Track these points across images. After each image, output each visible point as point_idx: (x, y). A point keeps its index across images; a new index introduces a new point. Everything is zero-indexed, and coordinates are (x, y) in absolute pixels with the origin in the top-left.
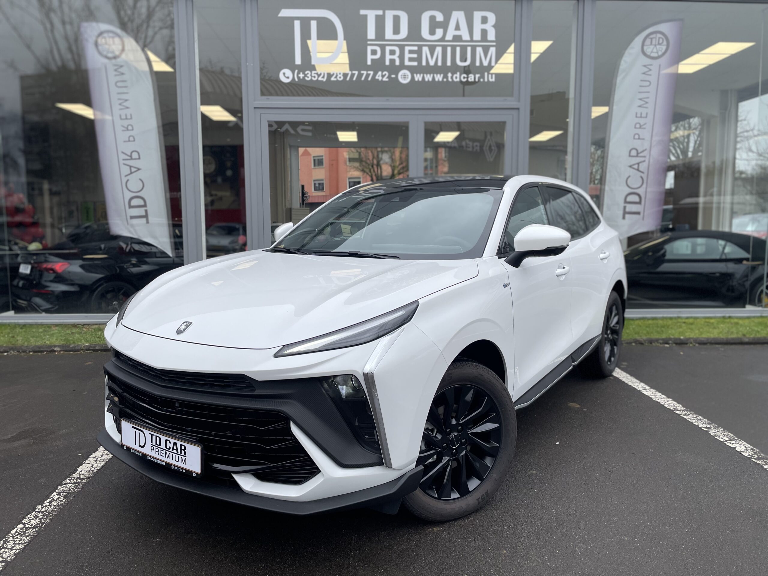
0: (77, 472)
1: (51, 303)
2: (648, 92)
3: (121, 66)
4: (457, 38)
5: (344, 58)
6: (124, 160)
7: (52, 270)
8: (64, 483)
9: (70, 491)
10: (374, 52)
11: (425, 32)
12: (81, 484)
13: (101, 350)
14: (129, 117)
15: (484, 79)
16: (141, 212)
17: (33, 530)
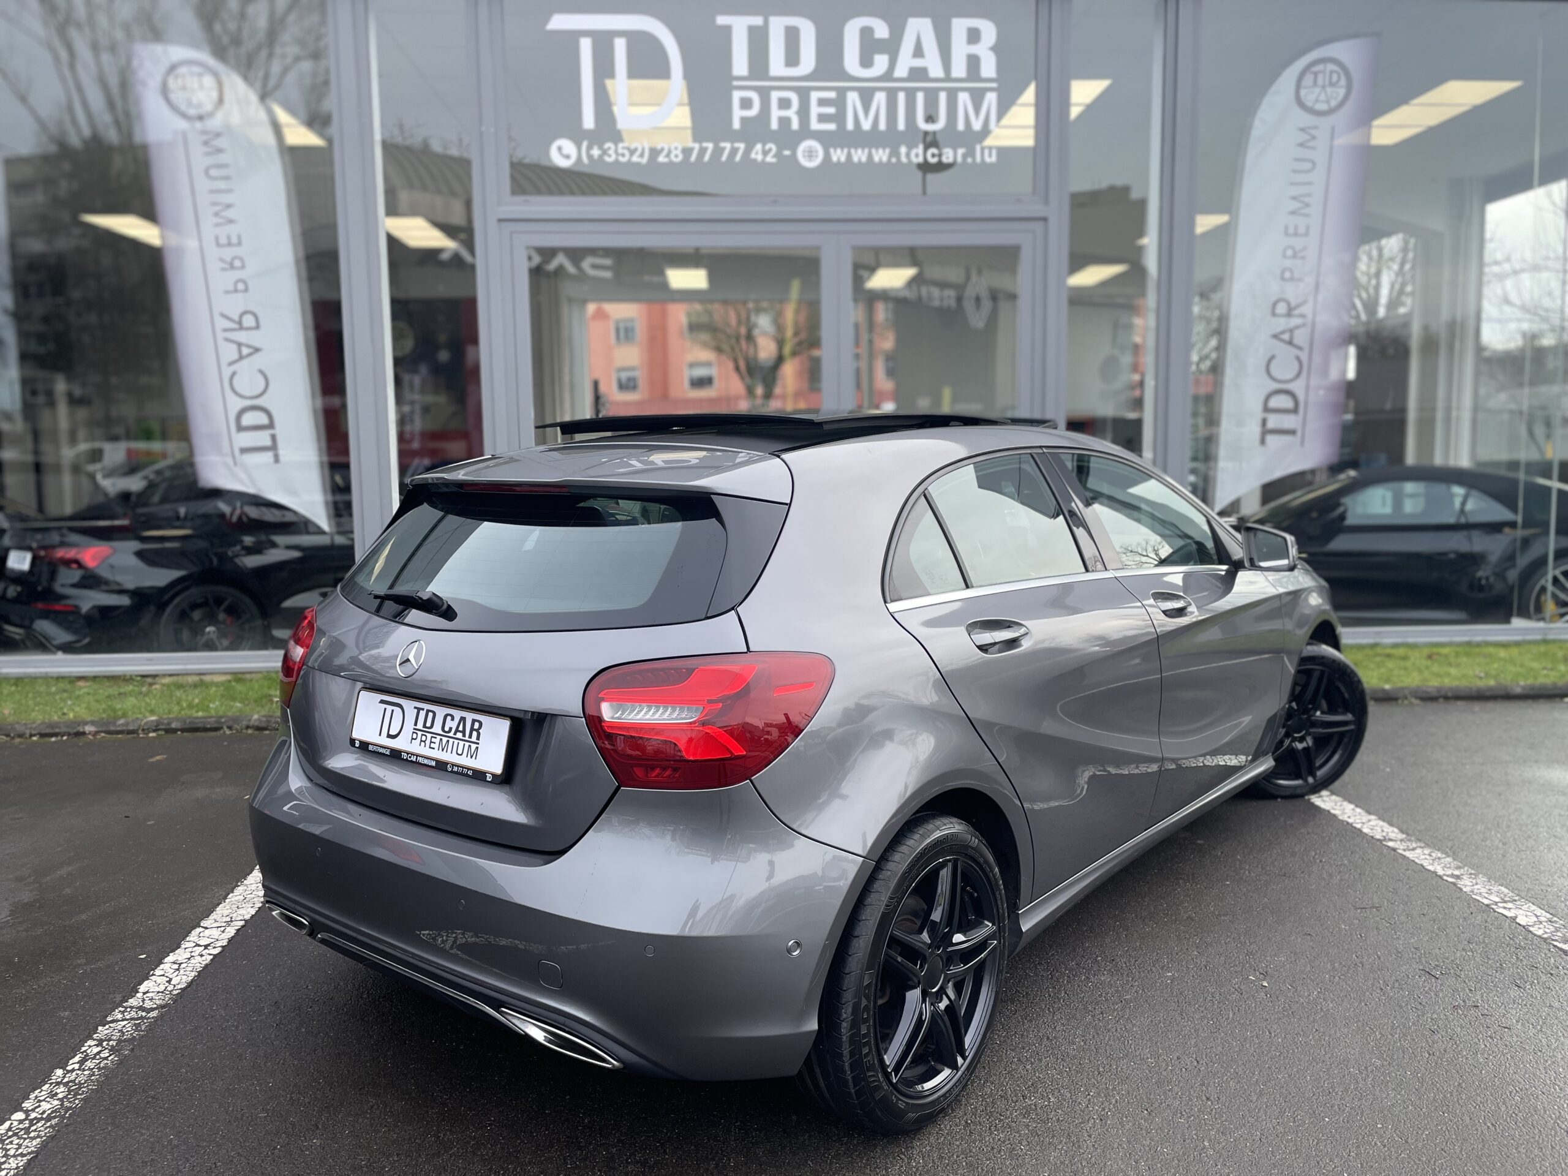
0: (139, 995)
1: (75, 632)
2: (1310, 183)
3: (218, 135)
4: (918, 74)
5: (681, 116)
6: (226, 330)
7: (76, 561)
8: (109, 1019)
9: (123, 1036)
10: (746, 104)
11: (851, 61)
12: (145, 1021)
13: (183, 730)
14: (234, 240)
15: (973, 156)
16: (262, 437)
17: (44, 1124)
